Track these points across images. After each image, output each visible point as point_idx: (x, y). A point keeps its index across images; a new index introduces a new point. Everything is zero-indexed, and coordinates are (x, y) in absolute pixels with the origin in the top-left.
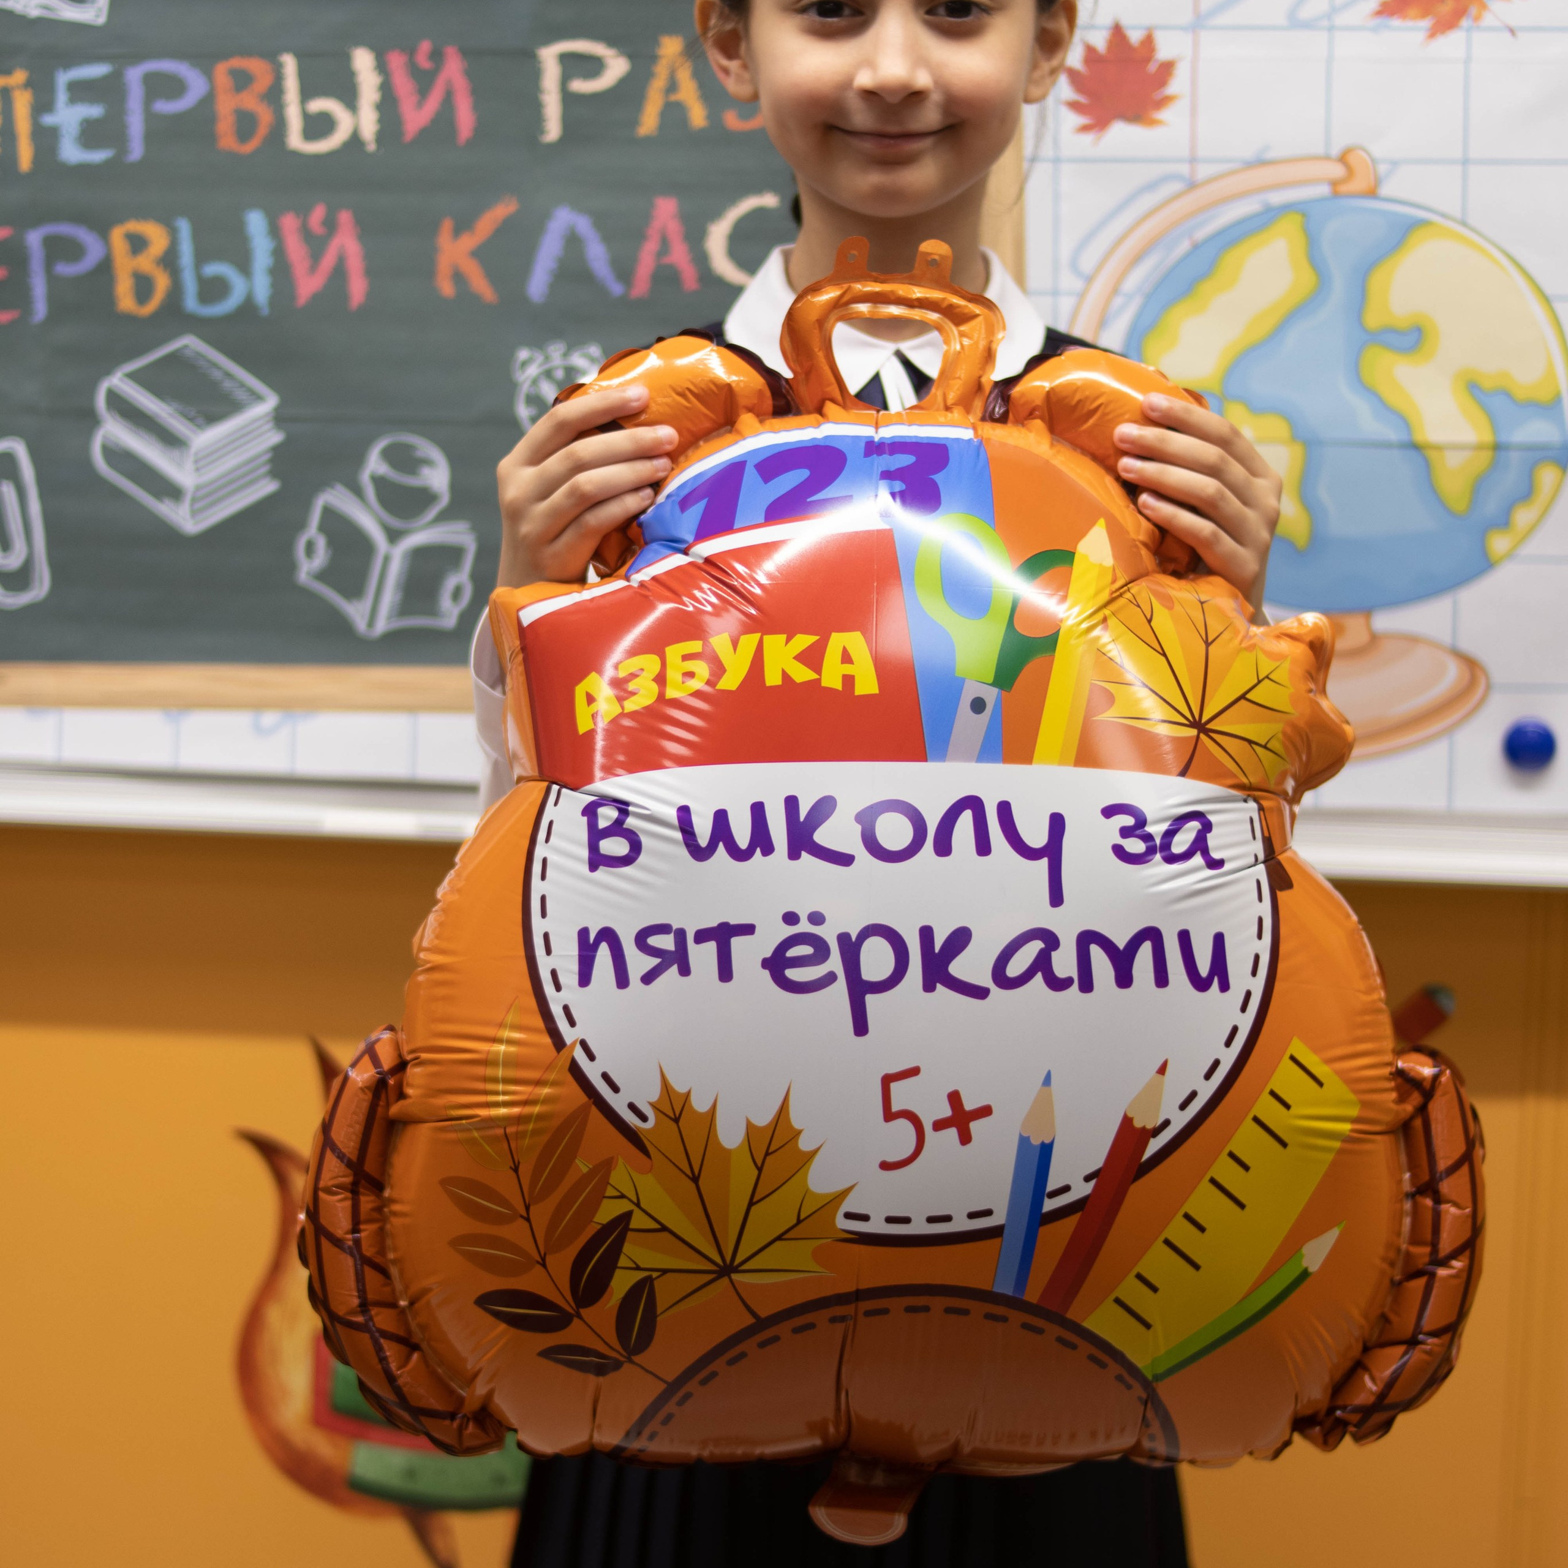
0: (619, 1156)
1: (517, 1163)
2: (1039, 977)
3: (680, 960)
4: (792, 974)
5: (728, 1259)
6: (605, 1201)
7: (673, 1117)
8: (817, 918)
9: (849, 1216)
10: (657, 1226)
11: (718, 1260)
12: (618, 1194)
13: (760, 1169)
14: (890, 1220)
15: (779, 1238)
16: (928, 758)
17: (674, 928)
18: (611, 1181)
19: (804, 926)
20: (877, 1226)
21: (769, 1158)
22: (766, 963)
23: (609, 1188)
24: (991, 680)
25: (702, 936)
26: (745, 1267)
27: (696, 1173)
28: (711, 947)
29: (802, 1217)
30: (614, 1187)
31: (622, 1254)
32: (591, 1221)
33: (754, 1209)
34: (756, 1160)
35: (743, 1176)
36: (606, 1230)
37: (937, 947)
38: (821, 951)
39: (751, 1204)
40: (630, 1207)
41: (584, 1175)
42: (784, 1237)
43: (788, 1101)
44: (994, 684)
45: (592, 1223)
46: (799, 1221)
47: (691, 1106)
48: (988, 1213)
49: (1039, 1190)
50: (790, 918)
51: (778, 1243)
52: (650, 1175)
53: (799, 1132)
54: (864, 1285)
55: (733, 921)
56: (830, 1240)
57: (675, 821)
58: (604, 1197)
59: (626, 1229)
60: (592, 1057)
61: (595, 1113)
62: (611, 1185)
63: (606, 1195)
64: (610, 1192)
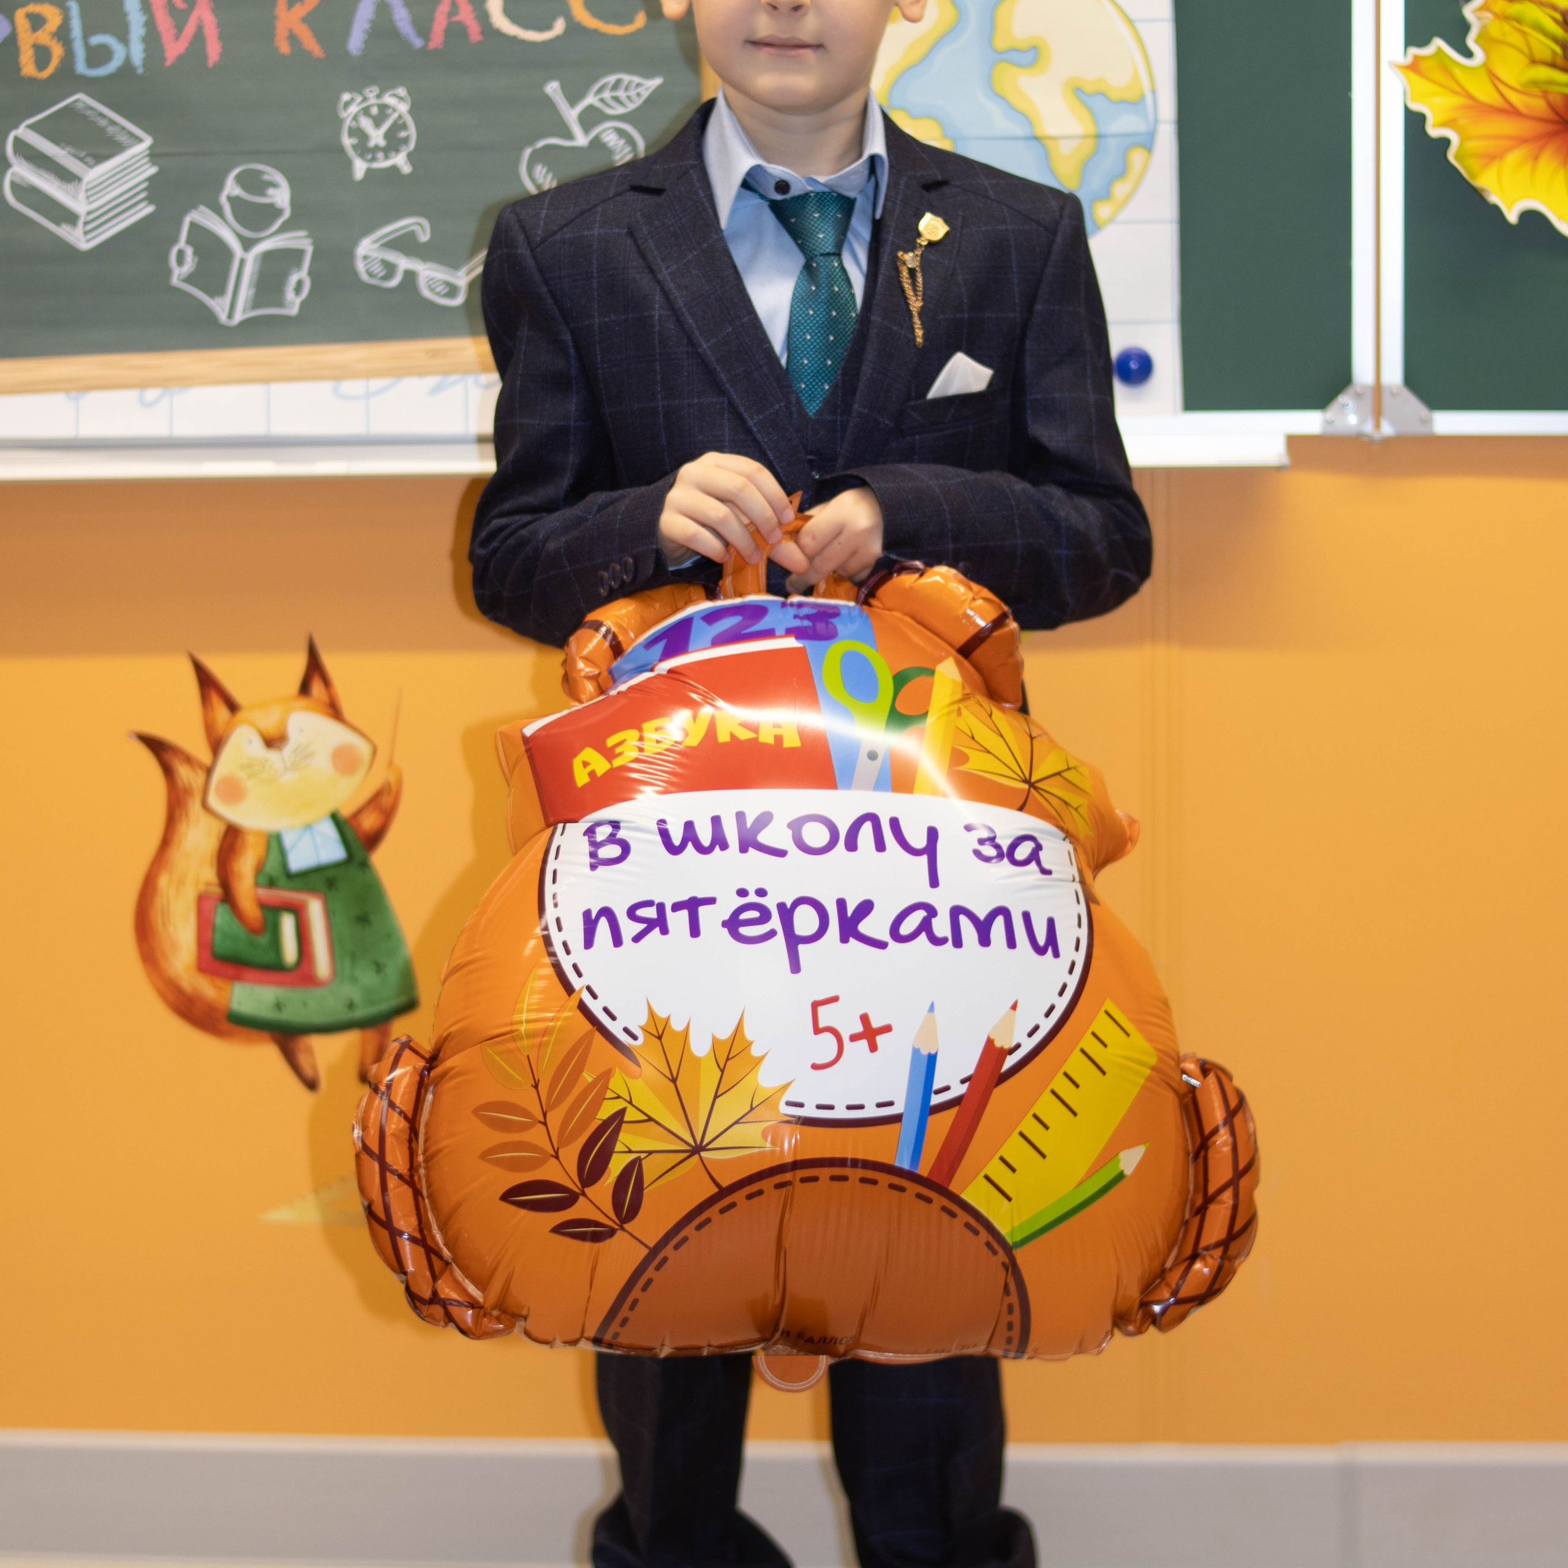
0: (616, 1066)
1: (537, 1082)
2: (923, 936)
3: (660, 923)
4: (744, 931)
5: (699, 1141)
6: (605, 1101)
7: (657, 1035)
8: (761, 893)
9: (789, 1104)
10: (646, 1118)
11: (691, 1142)
12: (615, 1096)
13: (722, 1071)
14: (819, 1107)
15: (737, 1122)
16: (838, 787)
17: (656, 903)
18: (610, 1087)
19: (752, 898)
20: (809, 1112)
21: (729, 1063)
22: (725, 924)
23: (609, 1091)
25: (676, 907)
26: (709, 1147)
27: (675, 1076)
28: (684, 914)
29: (754, 1106)
30: (613, 1091)
31: (618, 1142)
32: (596, 1117)
33: (718, 1100)
34: (719, 1062)
35: (710, 1076)
36: (606, 1124)
37: (849, 913)
38: (765, 915)
39: (716, 1097)
40: (625, 1105)
41: (589, 1083)
42: (741, 1121)
43: (743, 1021)
45: (595, 1120)
46: (752, 1109)
47: (670, 1028)
48: (891, 1104)
49: (928, 1088)
50: (742, 893)
51: (736, 1126)
52: (638, 1078)
53: (751, 1043)
54: (800, 1158)
55: (700, 896)
56: (775, 1122)
58: (605, 1099)
59: (622, 1122)
60: (595, 997)
61: (598, 1037)
62: (610, 1089)
63: (607, 1097)
64: (609, 1094)
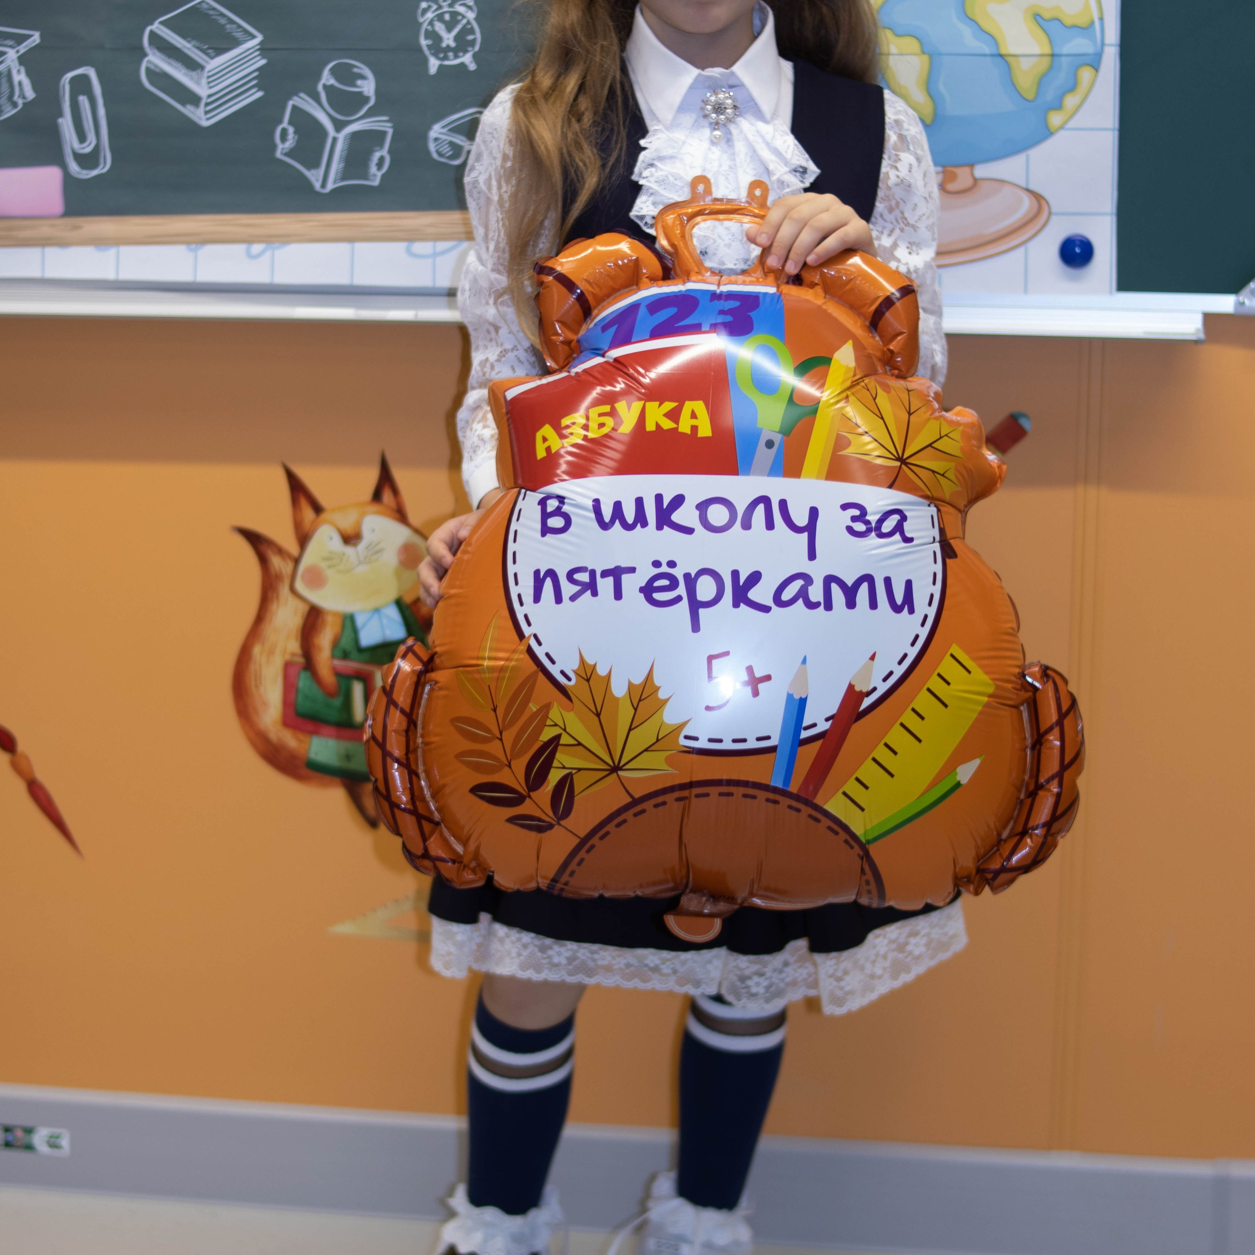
0: (555, 702)
1: (495, 706)
2: (800, 601)
3: (592, 587)
4: (658, 596)
5: (616, 763)
6: (545, 728)
7: (586, 678)
8: (672, 564)
9: (686, 737)
10: (576, 743)
11: (611, 763)
12: (554, 724)
13: (636, 709)
14: (711, 740)
15: (646, 750)
16: (739, 472)
17: (589, 569)
18: (550, 716)
19: (664, 569)
20: (703, 744)
21: (641, 703)
22: (642, 590)
23: (548, 720)
24: (778, 430)
25: (605, 573)
26: (625, 767)
27: (599, 711)
28: (610, 579)
29: (659, 738)
31: (555, 759)
32: (538, 740)
33: (632, 733)
34: (633, 702)
35: (625, 714)
36: (545, 746)
37: (741, 582)
38: (674, 583)
39: (630, 730)
40: (560, 731)
41: (534, 712)
42: (650, 749)
43: (653, 670)
44: (779, 432)
45: (538, 741)
46: (658, 740)
47: (597, 673)
48: (768, 738)
49: (798, 725)
50: (657, 564)
51: (645, 753)
52: (572, 712)
53: (659, 688)
54: (694, 779)
55: (624, 566)
56: (675, 751)
57: (591, 508)
58: (545, 725)
59: (558, 745)
60: (540, 644)
61: (541, 677)
62: (550, 719)
63: (547, 724)
64: (549, 722)
